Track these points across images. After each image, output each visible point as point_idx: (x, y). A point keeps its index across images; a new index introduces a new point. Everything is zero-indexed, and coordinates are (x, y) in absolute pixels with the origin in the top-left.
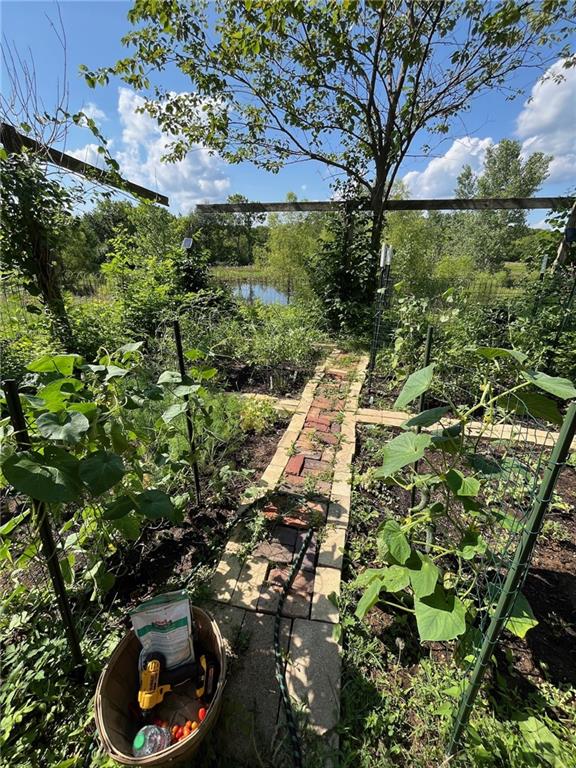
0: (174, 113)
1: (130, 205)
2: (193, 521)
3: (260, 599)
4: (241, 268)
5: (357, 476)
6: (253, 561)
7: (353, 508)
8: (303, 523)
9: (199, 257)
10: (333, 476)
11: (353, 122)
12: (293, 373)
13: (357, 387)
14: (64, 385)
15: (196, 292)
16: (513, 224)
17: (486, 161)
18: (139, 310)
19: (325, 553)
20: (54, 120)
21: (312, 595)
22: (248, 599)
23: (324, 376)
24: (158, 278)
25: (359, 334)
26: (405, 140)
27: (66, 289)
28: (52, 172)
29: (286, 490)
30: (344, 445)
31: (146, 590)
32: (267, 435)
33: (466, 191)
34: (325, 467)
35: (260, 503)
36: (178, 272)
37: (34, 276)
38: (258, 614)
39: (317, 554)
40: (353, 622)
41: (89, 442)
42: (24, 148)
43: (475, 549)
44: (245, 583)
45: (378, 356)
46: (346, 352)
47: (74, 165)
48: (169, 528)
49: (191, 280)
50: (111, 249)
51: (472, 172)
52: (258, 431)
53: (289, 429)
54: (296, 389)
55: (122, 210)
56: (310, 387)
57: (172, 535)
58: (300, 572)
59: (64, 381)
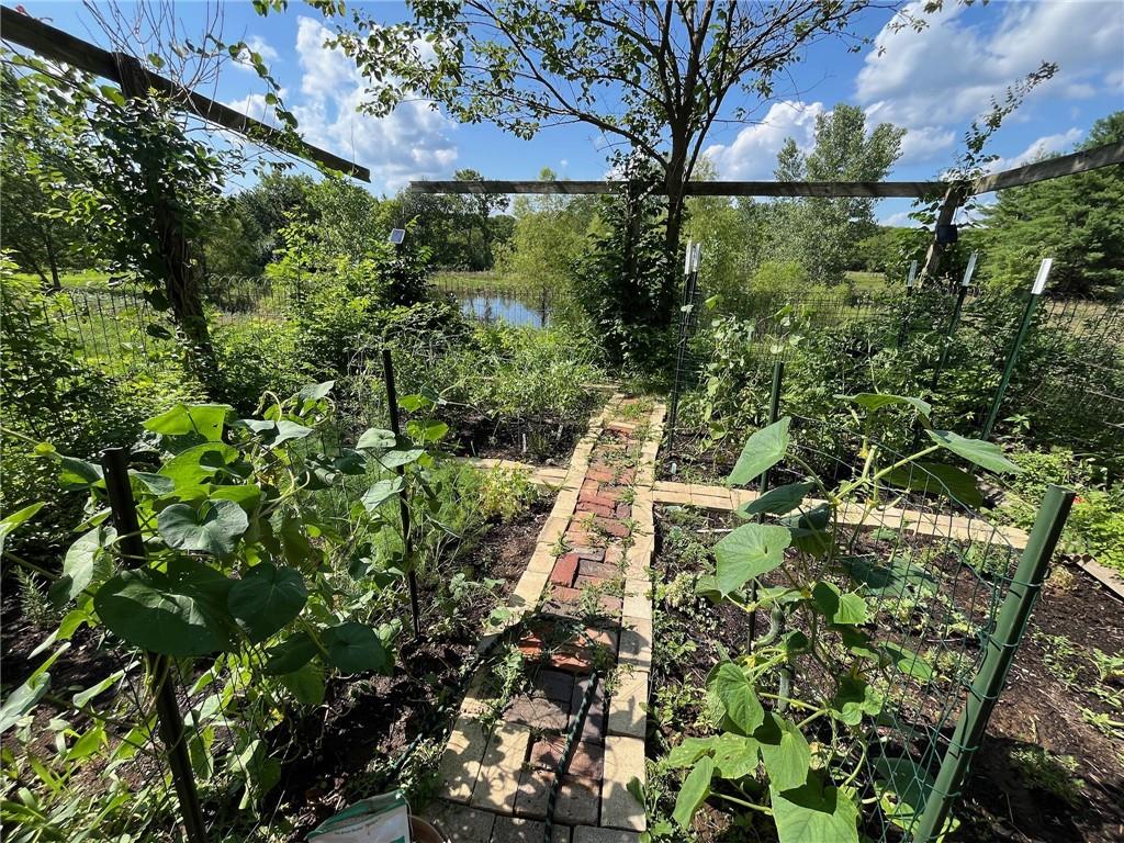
0: (380, 49)
1: (309, 181)
2: (407, 663)
3: (518, 794)
4: (473, 275)
5: (660, 586)
6: (505, 730)
7: (657, 638)
8: (582, 665)
9: (415, 257)
10: (623, 586)
11: (638, 71)
12: (556, 427)
13: (651, 449)
14: (207, 454)
15: (409, 306)
16: (855, 220)
17: (817, 133)
18: (322, 333)
19: (619, 713)
20: (200, 51)
21: (600, 783)
22: (499, 796)
23: (603, 433)
24: (352, 287)
25: (651, 371)
26: (713, 98)
27: (210, 301)
28: (194, 129)
29: (553, 610)
30: (637, 538)
31: (331, 785)
32: (520, 524)
33: (790, 173)
34: (611, 572)
35: (514, 634)
36: (383, 278)
37: (162, 281)
38: (516, 821)
39: (606, 715)
40: (669, 830)
41: (246, 548)
42: (152, 91)
43: (863, 706)
44: (493, 768)
45: (680, 403)
46: (630, 397)
47: (229, 119)
48: (368, 677)
49: (402, 289)
50: (281, 242)
51: (798, 147)
52: (507, 517)
53: (553, 514)
54: (562, 452)
55: (297, 188)
56: (582, 448)
57: (374, 688)
58: (580, 745)
59: (205, 448)
